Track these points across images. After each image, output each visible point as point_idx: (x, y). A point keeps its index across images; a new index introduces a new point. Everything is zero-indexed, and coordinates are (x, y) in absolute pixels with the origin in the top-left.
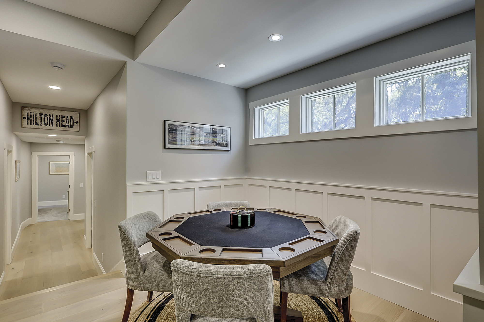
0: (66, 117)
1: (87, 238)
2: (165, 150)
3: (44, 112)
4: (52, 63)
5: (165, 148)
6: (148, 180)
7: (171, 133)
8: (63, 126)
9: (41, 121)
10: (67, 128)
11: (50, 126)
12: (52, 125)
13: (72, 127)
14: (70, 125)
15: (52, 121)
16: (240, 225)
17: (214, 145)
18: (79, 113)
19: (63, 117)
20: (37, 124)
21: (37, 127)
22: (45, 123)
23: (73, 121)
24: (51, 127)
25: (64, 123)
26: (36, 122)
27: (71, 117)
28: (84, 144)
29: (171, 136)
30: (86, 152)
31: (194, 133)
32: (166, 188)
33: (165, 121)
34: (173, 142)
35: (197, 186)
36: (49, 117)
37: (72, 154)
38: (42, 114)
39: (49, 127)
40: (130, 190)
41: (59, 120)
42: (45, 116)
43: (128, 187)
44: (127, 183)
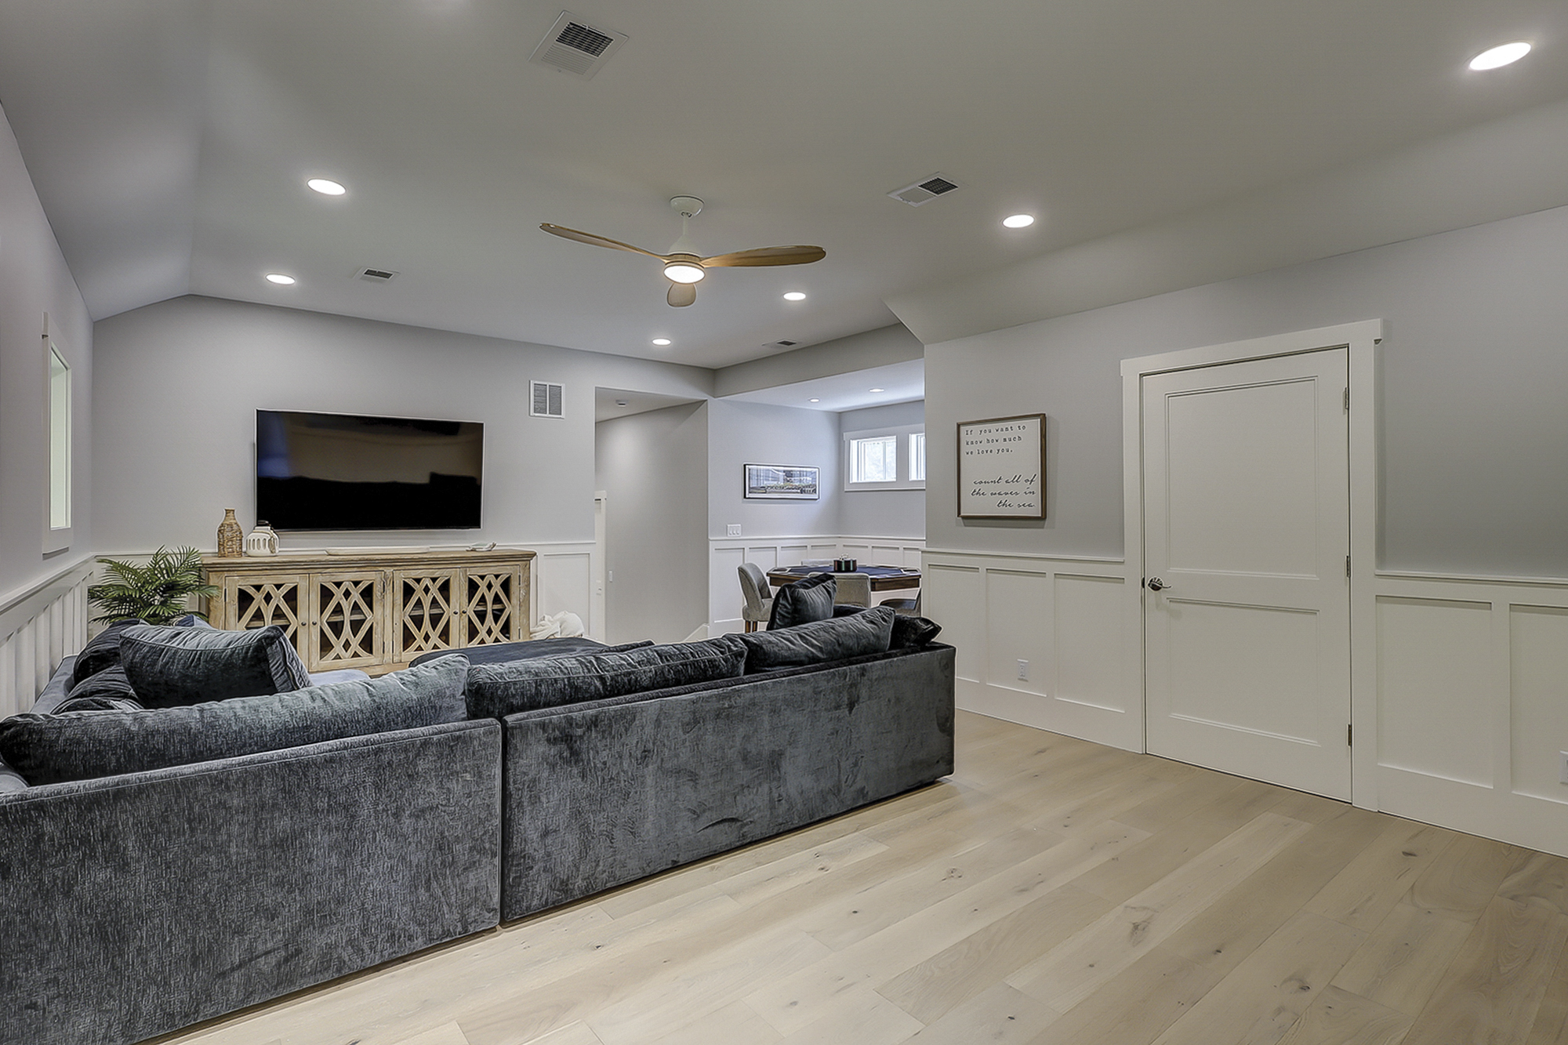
2: (745, 500)
4: (617, 401)
5: (745, 497)
6: (728, 535)
16: (843, 569)
32: (746, 545)
33: (745, 465)
40: (712, 546)
43: (710, 542)
44: (710, 538)
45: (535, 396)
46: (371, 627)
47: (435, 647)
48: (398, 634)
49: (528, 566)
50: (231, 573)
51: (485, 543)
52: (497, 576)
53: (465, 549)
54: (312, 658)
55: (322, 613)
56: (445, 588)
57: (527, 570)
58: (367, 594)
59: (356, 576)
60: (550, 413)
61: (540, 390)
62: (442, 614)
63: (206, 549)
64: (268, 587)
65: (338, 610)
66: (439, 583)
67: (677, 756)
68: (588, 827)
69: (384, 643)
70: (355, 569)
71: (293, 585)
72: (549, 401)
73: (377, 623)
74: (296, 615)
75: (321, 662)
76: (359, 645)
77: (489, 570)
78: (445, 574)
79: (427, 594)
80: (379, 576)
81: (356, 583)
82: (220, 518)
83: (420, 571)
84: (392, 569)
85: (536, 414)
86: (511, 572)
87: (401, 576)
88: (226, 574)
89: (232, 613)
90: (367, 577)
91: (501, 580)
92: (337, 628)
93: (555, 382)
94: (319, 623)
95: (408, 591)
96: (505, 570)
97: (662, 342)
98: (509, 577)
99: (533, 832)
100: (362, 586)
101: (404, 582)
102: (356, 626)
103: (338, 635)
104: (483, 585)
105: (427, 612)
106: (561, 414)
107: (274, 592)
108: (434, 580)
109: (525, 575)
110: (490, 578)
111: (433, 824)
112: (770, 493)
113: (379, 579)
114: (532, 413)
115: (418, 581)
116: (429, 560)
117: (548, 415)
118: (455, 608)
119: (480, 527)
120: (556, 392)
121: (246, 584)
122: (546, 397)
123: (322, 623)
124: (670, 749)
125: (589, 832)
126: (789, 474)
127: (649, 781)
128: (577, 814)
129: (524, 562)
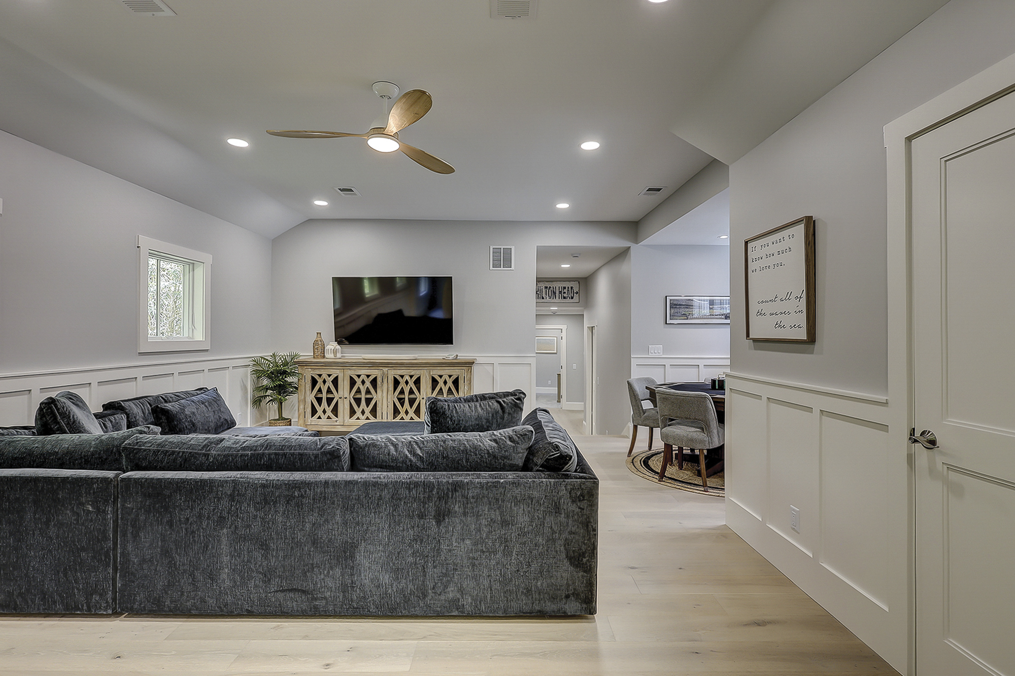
0: (567, 288)
1: (587, 424)
2: (666, 325)
3: (548, 285)
5: (666, 323)
6: (650, 354)
7: (673, 308)
8: (564, 298)
9: (546, 295)
10: (568, 300)
11: (553, 298)
12: (555, 298)
13: (572, 298)
14: (570, 296)
15: (555, 293)
17: (723, 318)
18: (579, 283)
19: (565, 288)
20: (543, 298)
21: (543, 300)
22: (549, 296)
23: (573, 291)
24: (554, 300)
25: (565, 295)
26: (542, 296)
27: (572, 288)
28: (582, 313)
29: (672, 311)
30: (586, 325)
31: (692, 306)
32: (668, 363)
33: (666, 297)
34: (675, 317)
35: (701, 363)
36: (552, 289)
37: (564, 327)
38: (547, 287)
39: (551, 300)
40: (634, 362)
41: (561, 292)
42: (549, 289)
43: (632, 359)
44: (632, 356)
45: (493, 256)
46: (376, 403)
47: (412, 419)
48: (390, 408)
49: (470, 370)
50: (308, 367)
51: (452, 354)
52: (450, 376)
53: (441, 358)
54: (345, 417)
55: (350, 392)
56: (417, 382)
57: (469, 373)
58: (374, 382)
59: (368, 372)
60: (503, 267)
61: (497, 251)
62: (416, 398)
63: (306, 354)
64: (324, 376)
65: (359, 391)
66: (414, 379)
67: (249, 526)
68: (175, 564)
69: (382, 413)
70: (367, 368)
71: (336, 375)
72: (503, 259)
73: (379, 401)
74: (338, 392)
75: (350, 420)
76: (370, 412)
77: (445, 372)
78: (417, 373)
79: (407, 385)
80: (380, 373)
81: (368, 376)
82: (314, 338)
83: (403, 371)
84: (387, 369)
85: (494, 269)
86: (458, 374)
87: (393, 373)
88: (305, 367)
89: (308, 389)
90: (374, 373)
91: (452, 379)
92: (358, 401)
93: (507, 245)
94: (348, 397)
95: (396, 383)
96: (455, 372)
97: (563, 206)
98: (458, 377)
99: (134, 557)
100: (371, 378)
101: (394, 377)
102: (368, 401)
103: (359, 406)
104: (441, 381)
105: (406, 396)
106: (511, 267)
107: (327, 379)
108: (411, 377)
109: (468, 376)
110: (446, 377)
111: (68, 534)
112: (691, 319)
113: (380, 374)
114: (491, 268)
115: (402, 376)
116: (416, 364)
117: (502, 268)
118: (423, 395)
119: (452, 344)
120: (508, 252)
121: (315, 373)
122: (501, 256)
123: (350, 398)
124: (242, 520)
125: (176, 569)
126: (712, 303)
127: (224, 540)
128: (166, 553)
129: (468, 368)
